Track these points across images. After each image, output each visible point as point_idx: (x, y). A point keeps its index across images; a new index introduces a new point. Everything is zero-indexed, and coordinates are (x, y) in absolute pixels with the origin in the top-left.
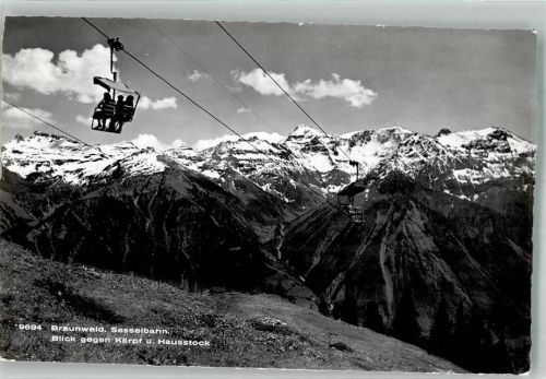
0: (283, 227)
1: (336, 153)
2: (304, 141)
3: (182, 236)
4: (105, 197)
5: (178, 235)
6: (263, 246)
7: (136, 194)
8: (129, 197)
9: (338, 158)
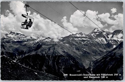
0: (92, 63)
1: (108, 38)
2: (97, 34)
3: (61, 67)
4: (36, 54)
5: (60, 67)
6: (87, 70)
7: (46, 53)
8: (44, 54)
9: (109, 39)
